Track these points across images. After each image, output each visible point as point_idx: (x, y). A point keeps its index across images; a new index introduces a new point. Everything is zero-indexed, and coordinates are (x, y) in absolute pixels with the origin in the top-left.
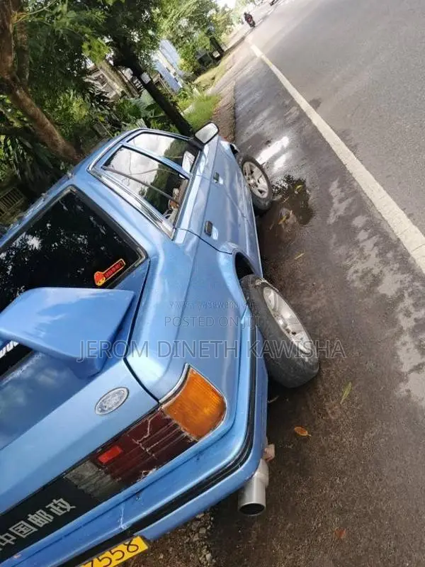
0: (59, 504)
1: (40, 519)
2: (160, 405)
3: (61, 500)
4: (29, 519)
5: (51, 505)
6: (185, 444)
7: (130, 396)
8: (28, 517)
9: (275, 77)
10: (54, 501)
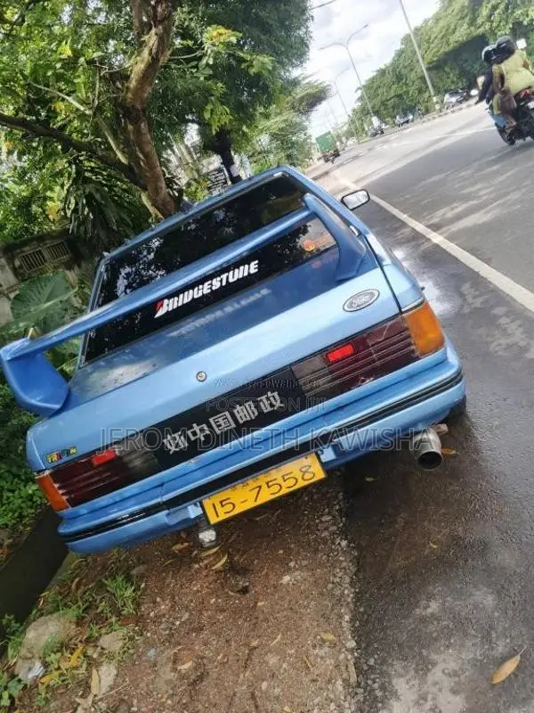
0: (272, 399)
1: (245, 412)
2: (401, 313)
3: (276, 394)
4: (235, 411)
5: (264, 398)
6: (409, 358)
7: (380, 297)
8: (235, 408)
9: (382, 208)
10: (269, 393)
